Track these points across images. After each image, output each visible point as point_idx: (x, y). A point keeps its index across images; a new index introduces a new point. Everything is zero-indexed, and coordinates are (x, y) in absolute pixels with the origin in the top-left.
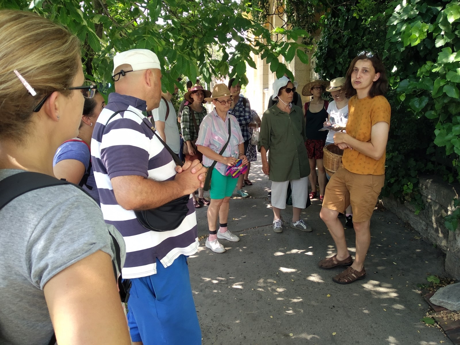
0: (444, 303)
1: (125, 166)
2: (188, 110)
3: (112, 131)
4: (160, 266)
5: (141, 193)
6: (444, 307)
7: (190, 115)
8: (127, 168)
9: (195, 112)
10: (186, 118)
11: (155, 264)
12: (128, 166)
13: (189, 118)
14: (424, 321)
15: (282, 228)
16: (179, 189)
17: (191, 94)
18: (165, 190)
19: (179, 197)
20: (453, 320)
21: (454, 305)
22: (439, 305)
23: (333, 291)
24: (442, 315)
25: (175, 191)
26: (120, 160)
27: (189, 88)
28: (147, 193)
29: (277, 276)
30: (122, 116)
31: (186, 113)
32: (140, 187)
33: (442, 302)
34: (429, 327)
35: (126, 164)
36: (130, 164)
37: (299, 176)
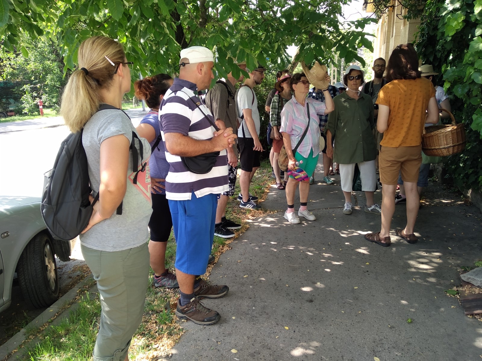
0: (471, 279)
1: (172, 127)
2: (278, 98)
3: (168, 104)
4: (194, 196)
5: (180, 144)
6: (471, 283)
7: (279, 103)
8: (173, 128)
9: (284, 100)
10: (275, 105)
11: (191, 193)
12: (173, 127)
13: (278, 105)
14: (446, 292)
15: (351, 210)
16: (210, 146)
17: (281, 83)
18: (198, 145)
19: (210, 152)
20: (474, 293)
21: (478, 281)
22: (467, 281)
23: (374, 261)
24: (466, 288)
25: (207, 147)
26: (170, 123)
27: (279, 78)
28: (184, 145)
29: (329, 245)
30: (175, 94)
31: (276, 100)
32: (179, 141)
33: (469, 278)
34: (449, 296)
35: (172, 126)
36: (175, 126)
37: (363, 160)
